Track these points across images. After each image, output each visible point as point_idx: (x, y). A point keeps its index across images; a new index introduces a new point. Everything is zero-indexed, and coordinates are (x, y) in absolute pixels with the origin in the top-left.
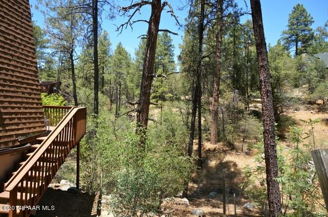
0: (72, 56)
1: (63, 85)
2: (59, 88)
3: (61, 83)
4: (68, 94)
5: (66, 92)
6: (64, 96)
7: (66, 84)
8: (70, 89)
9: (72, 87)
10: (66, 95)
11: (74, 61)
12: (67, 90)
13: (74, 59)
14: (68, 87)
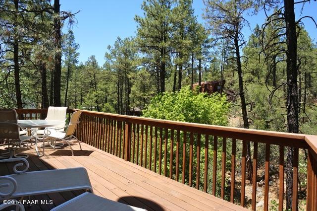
0: (236, 41)
1: (226, 84)
2: (223, 87)
3: (224, 82)
4: (232, 92)
5: (230, 91)
6: (228, 95)
7: (230, 81)
8: (234, 87)
9: (237, 84)
10: (231, 94)
11: (240, 48)
12: (232, 89)
13: (239, 44)
14: (232, 85)
